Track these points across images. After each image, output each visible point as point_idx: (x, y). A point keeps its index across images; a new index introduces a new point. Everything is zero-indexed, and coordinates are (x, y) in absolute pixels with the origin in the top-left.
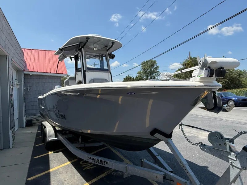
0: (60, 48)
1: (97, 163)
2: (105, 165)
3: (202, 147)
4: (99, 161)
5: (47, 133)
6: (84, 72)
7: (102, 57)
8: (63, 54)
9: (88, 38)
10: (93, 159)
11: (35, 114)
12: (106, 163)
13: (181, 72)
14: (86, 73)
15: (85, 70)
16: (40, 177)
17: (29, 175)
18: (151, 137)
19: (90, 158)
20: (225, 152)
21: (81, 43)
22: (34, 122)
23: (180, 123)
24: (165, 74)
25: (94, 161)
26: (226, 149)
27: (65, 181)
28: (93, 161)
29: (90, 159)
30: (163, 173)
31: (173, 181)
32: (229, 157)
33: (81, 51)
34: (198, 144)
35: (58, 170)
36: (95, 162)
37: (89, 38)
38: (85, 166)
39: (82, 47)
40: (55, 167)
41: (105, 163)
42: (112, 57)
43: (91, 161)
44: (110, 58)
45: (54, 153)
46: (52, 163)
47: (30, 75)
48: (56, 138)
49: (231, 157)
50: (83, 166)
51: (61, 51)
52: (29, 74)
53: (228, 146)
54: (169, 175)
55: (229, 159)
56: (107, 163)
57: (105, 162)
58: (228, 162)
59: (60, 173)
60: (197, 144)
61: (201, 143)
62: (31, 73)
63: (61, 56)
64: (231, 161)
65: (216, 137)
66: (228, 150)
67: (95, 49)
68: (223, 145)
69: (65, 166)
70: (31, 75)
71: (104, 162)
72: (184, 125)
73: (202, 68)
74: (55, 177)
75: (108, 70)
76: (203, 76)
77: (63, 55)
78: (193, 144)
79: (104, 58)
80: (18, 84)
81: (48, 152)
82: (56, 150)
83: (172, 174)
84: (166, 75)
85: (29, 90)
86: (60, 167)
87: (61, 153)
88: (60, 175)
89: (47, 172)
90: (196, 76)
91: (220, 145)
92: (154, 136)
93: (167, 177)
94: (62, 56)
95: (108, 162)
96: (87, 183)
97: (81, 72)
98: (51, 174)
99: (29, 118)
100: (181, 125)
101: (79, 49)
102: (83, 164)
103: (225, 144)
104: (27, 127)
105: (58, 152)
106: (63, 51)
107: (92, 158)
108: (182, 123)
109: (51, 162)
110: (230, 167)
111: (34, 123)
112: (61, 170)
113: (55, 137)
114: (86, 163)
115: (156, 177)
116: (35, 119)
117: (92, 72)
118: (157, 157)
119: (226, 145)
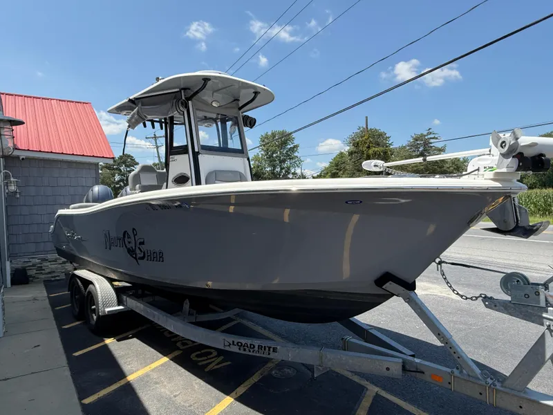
0: (131, 98)
1: (250, 351)
2: (269, 354)
3: (487, 303)
4: (256, 348)
5: (99, 295)
6: (196, 155)
7: (224, 122)
8: (138, 112)
9: (206, 80)
10: (240, 344)
11: (33, 253)
12: (272, 350)
13: (425, 160)
14: (200, 157)
15: (196, 150)
16: (109, 394)
17: (82, 394)
18: (378, 291)
19: (233, 342)
20: (536, 308)
21: (185, 89)
22: (32, 272)
23: (437, 260)
24: (373, 164)
25: (242, 348)
26: (539, 302)
27: (175, 396)
28: (240, 349)
29: (233, 344)
30: (401, 360)
31: (423, 373)
32: (544, 315)
33: (187, 107)
34: (479, 297)
35: (147, 375)
36: (245, 350)
37: (210, 80)
38: (205, 362)
39: (189, 99)
40: (138, 370)
41: (269, 350)
42: (251, 123)
43: (235, 349)
44: (246, 125)
45: (118, 340)
46: (125, 363)
47: (21, 158)
48: (121, 307)
49: (548, 317)
50: (200, 364)
51: (134, 106)
52: (18, 157)
53: (542, 298)
54: (412, 362)
55: (545, 320)
56: (275, 350)
57: (269, 348)
58: (542, 324)
59: (156, 383)
60: (474, 298)
61: (483, 296)
62: (23, 155)
63: (133, 116)
64: (547, 323)
65: (518, 281)
66: (543, 304)
67: (214, 104)
68: (532, 295)
69: (159, 366)
70: (23, 159)
71: (267, 348)
72: (447, 263)
73: (505, 155)
74: (149, 392)
75: (242, 152)
76: (504, 170)
77: (138, 114)
78: (467, 298)
79: (229, 124)
80: (12, 179)
81: (104, 341)
82: (121, 335)
83: (417, 360)
84: (375, 166)
85: (18, 196)
86: (147, 369)
87: (135, 339)
88: (157, 386)
89: (122, 382)
90: (482, 170)
91: (527, 296)
92: (383, 287)
93: (408, 367)
94: (136, 116)
95: (278, 347)
96: (228, 397)
97: (186, 156)
98: (136, 387)
99: (19, 264)
100: (440, 263)
101: (182, 104)
102: (199, 359)
103: (537, 294)
104: (14, 287)
105: (127, 338)
106: (140, 105)
107: (238, 343)
108: (443, 260)
109: (121, 362)
110: (546, 333)
111: (31, 276)
112: (155, 375)
113: (119, 305)
114: (206, 358)
115: (388, 369)
116: (34, 265)
117: (212, 156)
118: (370, 331)
119: (539, 295)
